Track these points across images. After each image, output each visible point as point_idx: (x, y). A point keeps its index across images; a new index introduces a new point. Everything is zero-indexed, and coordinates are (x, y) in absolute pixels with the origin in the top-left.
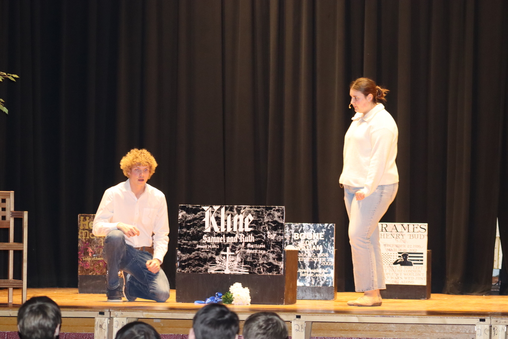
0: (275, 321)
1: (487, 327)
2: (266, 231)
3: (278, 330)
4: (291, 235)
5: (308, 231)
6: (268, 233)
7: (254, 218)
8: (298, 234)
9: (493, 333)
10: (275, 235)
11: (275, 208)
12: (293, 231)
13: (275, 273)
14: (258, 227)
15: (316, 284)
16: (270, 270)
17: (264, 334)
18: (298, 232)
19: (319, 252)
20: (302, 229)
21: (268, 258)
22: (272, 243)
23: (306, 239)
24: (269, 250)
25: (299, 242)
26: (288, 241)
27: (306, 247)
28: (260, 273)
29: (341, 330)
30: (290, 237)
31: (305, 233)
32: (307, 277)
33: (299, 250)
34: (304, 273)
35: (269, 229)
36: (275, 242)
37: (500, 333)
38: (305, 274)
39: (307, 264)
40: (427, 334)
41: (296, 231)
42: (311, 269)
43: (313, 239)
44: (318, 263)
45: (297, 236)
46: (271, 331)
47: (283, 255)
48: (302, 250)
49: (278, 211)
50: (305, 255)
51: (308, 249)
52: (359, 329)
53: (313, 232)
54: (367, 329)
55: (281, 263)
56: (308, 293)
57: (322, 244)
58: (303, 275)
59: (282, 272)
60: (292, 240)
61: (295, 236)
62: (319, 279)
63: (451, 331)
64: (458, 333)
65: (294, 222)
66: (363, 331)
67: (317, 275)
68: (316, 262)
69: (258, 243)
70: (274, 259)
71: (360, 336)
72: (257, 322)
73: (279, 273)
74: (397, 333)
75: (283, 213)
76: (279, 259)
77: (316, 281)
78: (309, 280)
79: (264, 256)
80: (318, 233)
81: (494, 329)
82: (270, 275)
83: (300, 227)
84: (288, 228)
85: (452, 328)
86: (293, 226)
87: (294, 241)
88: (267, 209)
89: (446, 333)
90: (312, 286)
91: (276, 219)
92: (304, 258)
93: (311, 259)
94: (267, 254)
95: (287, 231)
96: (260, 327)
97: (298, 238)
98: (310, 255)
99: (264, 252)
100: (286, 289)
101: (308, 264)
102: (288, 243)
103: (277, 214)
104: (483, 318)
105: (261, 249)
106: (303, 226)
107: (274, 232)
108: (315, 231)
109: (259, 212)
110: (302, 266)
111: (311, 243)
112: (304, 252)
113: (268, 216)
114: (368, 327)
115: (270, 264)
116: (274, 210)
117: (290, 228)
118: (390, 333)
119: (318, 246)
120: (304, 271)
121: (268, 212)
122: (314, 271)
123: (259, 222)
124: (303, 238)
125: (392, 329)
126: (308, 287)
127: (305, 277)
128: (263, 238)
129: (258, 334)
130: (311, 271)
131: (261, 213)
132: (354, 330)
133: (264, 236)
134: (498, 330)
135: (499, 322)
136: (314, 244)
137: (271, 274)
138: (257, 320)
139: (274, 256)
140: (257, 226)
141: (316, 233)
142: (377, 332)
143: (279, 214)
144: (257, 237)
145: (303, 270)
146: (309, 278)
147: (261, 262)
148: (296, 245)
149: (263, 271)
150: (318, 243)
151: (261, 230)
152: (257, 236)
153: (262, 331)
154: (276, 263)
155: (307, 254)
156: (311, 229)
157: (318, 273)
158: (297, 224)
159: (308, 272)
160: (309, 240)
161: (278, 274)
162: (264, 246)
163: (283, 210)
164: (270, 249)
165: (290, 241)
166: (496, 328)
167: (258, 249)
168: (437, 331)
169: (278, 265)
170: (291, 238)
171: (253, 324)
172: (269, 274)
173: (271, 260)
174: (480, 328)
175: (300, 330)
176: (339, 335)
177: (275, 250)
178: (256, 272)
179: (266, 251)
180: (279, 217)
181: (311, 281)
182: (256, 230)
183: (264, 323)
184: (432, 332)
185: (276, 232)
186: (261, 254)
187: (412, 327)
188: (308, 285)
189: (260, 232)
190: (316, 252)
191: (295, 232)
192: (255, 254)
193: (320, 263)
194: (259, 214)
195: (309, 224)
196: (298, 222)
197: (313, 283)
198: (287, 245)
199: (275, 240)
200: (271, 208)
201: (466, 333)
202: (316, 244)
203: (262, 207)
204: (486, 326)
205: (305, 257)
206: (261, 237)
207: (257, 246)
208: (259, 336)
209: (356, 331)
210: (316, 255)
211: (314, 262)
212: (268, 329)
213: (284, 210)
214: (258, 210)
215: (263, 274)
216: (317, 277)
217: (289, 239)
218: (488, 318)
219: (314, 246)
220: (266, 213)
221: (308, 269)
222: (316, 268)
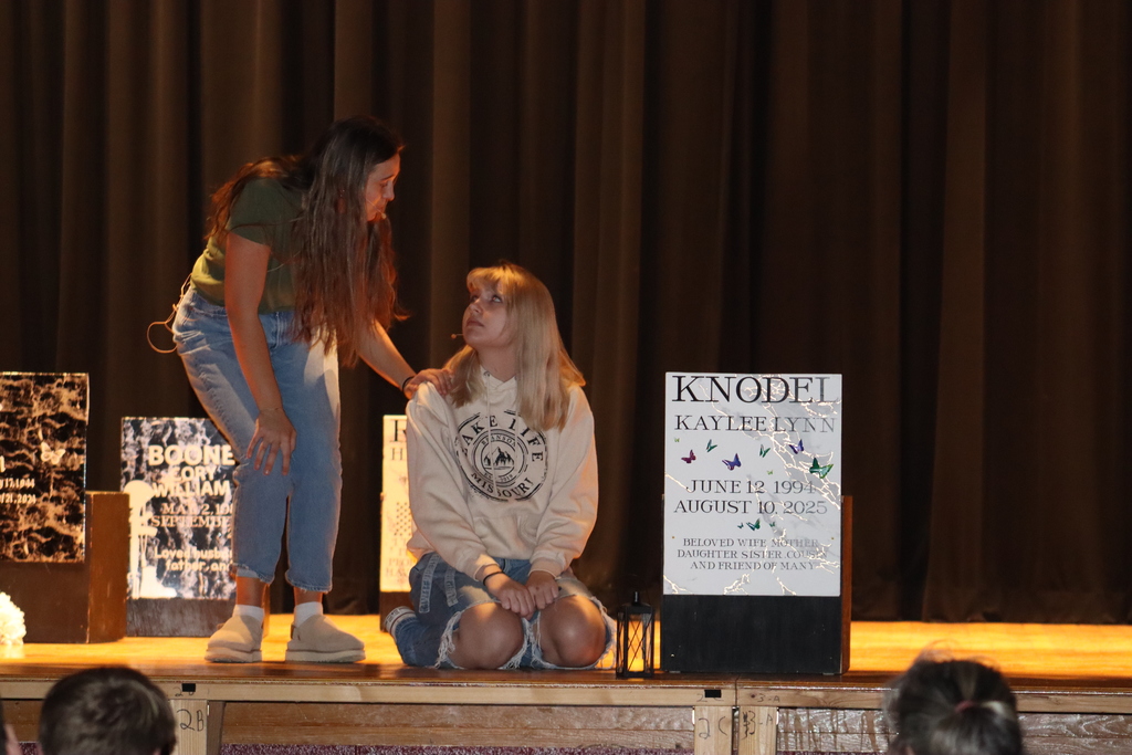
0: (131, 697)
1: (726, 712)
2: (37, 442)
3: (141, 721)
4: (141, 452)
5: (189, 440)
6: (44, 446)
7: (5, 406)
8: (160, 449)
9: (742, 730)
10: (63, 452)
11: (62, 377)
12: (145, 440)
13: (62, 558)
14: (15, 432)
15: (213, 592)
16: (48, 549)
17: (100, 737)
18: (161, 444)
19: (220, 499)
20: (173, 435)
21: (43, 515)
22: (53, 475)
23: (183, 464)
24: (45, 495)
25: (163, 473)
26: (130, 469)
27: (183, 486)
28: (22, 556)
29: (305, 724)
30: (135, 456)
31: (179, 448)
32: (187, 570)
33: (164, 495)
34: (176, 560)
35: (45, 436)
36: (62, 472)
37: (763, 728)
38: (181, 563)
39: (188, 535)
40: (548, 734)
41: (156, 440)
42: (199, 549)
43: (202, 464)
44: (217, 530)
45: (159, 454)
46: (121, 726)
47: (83, 508)
48: (172, 494)
49: (70, 386)
50: (181, 508)
51: (189, 493)
52: (357, 721)
53: (204, 442)
54: (379, 720)
55: (78, 529)
56: (189, 618)
57: (229, 477)
58: (175, 567)
59: (81, 555)
60: (144, 465)
61: (154, 455)
62: (221, 578)
63: (616, 725)
64: (637, 729)
65: (150, 415)
66: (368, 725)
67: (214, 567)
68: (212, 527)
69: (16, 473)
70: (59, 518)
71: (357, 739)
72: (79, 703)
73: (73, 556)
74: (462, 731)
75: (83, 393)
76: (74, 518)
77: (211, 583)
78: (191, 581)
79: (32, 510)
80: (217, 447)
81: (745, 717)
82: (47, 563)
83: (166, 429)
84: (131, 433)
85: (620, 716)
86: (146, 426)
87: (150, 468)
88: (40, 381)
89: (603, 730)
90: (201, 598)
91: (65, 408)
92: (177, 518)
93: (198, 521)
94: (39, 506)
95: (129, 439)
96: (88, 716)
97: (160, 462)
98: (194, 509)
99: (32, 499)
100: (92, 600)
101: (191, 536)
102: (132, 475)
103: (67, 395)
104: (715, 687)
105: (25, 491)
106: (174, 427)
107: (59, 444)
108: (209, 441)
109: (18, 389)
110: (171, 540)
111: (198, 474)
112: (177, 501)
113: (42, 399)
114: (382, 715)
115: (48, 532)
116: (59, 385)
117: (138, 432)
118: (443, 732)
119: (217, 483)
120: (179, 554)
121: (42, 391)
122: (209, 555)
123: (19, 417)
124: (174, 462)
125: (449, 721)
126: (189, 602)
127: (179, 573)
128: (29, 461)
129: (82, 737)
130: (197, 554)
131: (22, 392)
132: (341, 725)
133: (32, 456)
134: (756, 720)
135: (758, 697)
136: (207, 476)
137: (50, 559)
138: (78, 698)
139: (60, 509)
140: (12, 429)
141: (212, 444)
142: (408, 729)
143: (74, 395)
144: (14, 459)
145: (172, 554)
146: (193, 575)
147: (24, 527)
148: (156, 480)
149: (31, 550)
150: (217, 476)
151: (24, 440)
152: (11, 455)
153: (94, 729)
154: (63, 530)
155: (186, 508)
156: (198, 435)
157: (218, 561)
158: (156, 422)
159: (188, 557)
160: (194, 467)
161: (70, 561)
162: (31, 484)
163: (83, 383)
164: (48, 491)
165: (137, 469)
166: (750, 716)
167: (16, 491)
168: (578, 725)
169: (72, 534)
170: (139, 461)
171: (70, 709)
172: (45, 559)
173: (51, 522)
174: (705, 715)
175: (194, 725)
176: (298, 737)
177: (63, 495)
178: (10, 553)
179: (38, 496)
180: (73, 404)
181: (198, 583)
182: (11, 439)
183: (100, 705)
184: (562, 727)
185: (65, 445)
186: (23, 505)
187: (508, 716)
188: (189, 595)
189: (19, 445)
190: (213, 502)
191: (152, 442)
192: (8, 506)
193: (224, 532)
194: (16, 395)
195: (193, 420)
196: (159, 416)
197: (204, 587)
198: (128, 480)
199: (63, 465)
200: (51, 380)
201: (657, 729)
202: (211, 477)
203: (27, 377)
204: (722, 709)
205: (180, 514)
206: (22, 457)
207: (11, 483)
208: (86, 743)
209: (348, 726)
210: (213, 509)
211: (206, 530)
212: (111, 720)
213: (88, 383)
214: (16, 384)
215: (30, 559)
216: (214, 573)
217: (134, 463)
218: (730, 686)
219: (207, 484)
220: (37, 391)
221: (190, 550)
222: (212, 546)
